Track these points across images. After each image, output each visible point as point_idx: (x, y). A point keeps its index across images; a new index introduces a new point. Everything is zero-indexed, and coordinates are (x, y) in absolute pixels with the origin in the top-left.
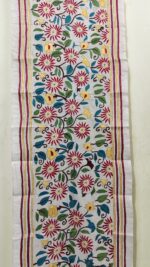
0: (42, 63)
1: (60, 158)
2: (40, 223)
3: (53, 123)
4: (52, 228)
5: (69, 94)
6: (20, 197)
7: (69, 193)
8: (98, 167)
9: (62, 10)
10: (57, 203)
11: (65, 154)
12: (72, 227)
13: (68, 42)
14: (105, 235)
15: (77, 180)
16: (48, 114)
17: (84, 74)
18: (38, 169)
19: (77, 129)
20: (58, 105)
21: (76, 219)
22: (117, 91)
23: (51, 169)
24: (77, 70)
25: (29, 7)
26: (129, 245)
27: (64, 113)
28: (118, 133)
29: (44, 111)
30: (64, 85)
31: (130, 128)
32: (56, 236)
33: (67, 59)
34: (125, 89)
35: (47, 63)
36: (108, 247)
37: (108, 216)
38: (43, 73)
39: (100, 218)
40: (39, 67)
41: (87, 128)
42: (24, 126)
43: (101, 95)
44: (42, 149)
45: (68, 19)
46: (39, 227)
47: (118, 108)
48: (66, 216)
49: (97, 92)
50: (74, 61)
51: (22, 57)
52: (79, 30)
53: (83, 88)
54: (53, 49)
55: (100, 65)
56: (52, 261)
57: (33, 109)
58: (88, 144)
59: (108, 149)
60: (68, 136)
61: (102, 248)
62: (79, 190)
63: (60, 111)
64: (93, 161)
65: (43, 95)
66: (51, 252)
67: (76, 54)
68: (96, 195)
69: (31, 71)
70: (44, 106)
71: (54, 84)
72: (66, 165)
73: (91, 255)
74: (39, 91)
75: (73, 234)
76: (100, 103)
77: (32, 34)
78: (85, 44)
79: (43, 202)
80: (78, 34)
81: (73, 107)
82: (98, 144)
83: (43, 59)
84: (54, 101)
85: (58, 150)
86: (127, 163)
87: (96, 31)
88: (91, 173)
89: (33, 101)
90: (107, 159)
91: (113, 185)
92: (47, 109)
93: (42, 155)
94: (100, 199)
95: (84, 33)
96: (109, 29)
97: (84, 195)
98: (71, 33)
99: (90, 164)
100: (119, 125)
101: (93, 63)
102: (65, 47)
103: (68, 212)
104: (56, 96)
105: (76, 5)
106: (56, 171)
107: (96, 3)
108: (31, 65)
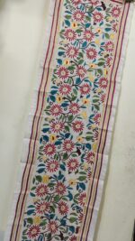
0: (59, 73)
1: (58, 143)
2: (35, 185)
3: (59, 117)
4: (42, 190)
5: (74, 99)
6: (25, 164)
7: (59, 169)
8: (83, 155)
9: (82, 37)
10: (50, 174)
11: (63, 141)
12: (56, 194)
13: (81, 62)
14: (79, 205)
15: (67, 161)
16: (56, 110)
17: (87, 86)
18: (41, 147)
19: (74, 124)
20: (65, 105)
21: (61, 188)
22: (109, 103)
23: (50, 150)
24: (84, 83)
25: (59, 31)
26: (95, 217)
27: (68, 111)
29: (54, 107)
30: (72, 91)
31: (113, 132)
32: (44, 197)
33: (78, 73)
34: (115, 103)
35: (63, 73)
36: (79, 214)
37: (84, 192)
38: (59, 80)
39: (78, 192)
40: (57, 76)
41: (82, 126)
42: (38, 115)
43: (97, 103)
44: (47, 134)
45: (85, 44)
46: (34, 188)
47: (107, 116)
48: (53, 184)
49: (94, 101)
50: (82, 75)
51: (47, 66)
52: (91, 53)
53: (85, 96)
54: (69, 65)
55: (101, 82)
56: (38, 214)
58: (80, 137)
59: (94, 144)
60: (67, 128)
61: (74, 214)
62: (67, 168)
63: (65, 110)
64: (81, 150)
65: (55, 95)
66: (38, 208)
67: (85, 71)
68: (78, 175)
69: (51, 77)
70: (55, 104)
71: (65, 90)
72: (62, 149)
73: (66, 217)
74: (53, 92)
75: (56, 198)
76: (95, 109)
77: (57, 51)
78: (93, 64)
79: (40, 171)
80: (89, 57)
81: (75, 108)
82: (88, 139)
83: (61, 70)
84: (63, 102)
85: (58, 137)
86: (106, 157)
87: (103, 57)
88: (78, 158)
89: (47, 99)
90: (92, 151)
91: (92, 170)
92: (57, 106)
93: (46, 138)
94: (80, 179)
95: (94, 56)
96: (113, 57)
97: (70, 173)
98: (85, 55)
99: (78, 152)
100: (105, 128)
101: (96, 80)
102: (78, 64)
103: (56, 182)
104: (64, 98)
105: (92, 35)
106: (54, 151)
107: (107, 36)
108: (51, 73)
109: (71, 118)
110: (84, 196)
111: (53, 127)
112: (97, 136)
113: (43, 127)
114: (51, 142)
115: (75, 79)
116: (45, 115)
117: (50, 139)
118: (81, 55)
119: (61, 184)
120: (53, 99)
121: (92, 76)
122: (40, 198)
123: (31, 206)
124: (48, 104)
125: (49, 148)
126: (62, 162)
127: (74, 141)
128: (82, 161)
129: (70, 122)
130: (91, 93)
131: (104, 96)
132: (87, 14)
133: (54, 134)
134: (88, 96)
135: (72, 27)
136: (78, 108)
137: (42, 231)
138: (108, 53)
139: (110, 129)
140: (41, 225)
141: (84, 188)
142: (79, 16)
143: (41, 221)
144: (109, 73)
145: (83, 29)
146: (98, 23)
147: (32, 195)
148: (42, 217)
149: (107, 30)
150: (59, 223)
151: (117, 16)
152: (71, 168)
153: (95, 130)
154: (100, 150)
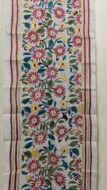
109: (50, 83)
110: (79, 161)
111: (33, 96)
112: (81, 96)
113: (22, 99)
114: (34, 112)
115: (47, 41)
116: (22, 86)
117: (33, 109)
118: (49, 15)
119: (53, 155)
120: (28, 66)
121: (64, 36)
122: (33, 175)
123: (25, 186)
124: (23, 73)
125: (33, 120)
126: (50, 130)
127: (59, 106)
128: (71, 126)
129: (50, 88)
130: (67, 54)
131: (80, 55)
133: (36, 104)
134: (64, 58)
136: (56, 71)
138: (76, 10)
144: (82, 30)
147: (24, 173)
152: (61, 136)
153: (77, 91)
154: (87, 111)
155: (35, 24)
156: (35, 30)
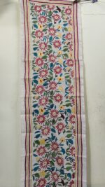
0: (37, 62)
1: (46, 113)
2: (35, 148)
3: (43, 94)
4: (42, 151)
5: (51, 79)
6: (25, 134)
7: (51, 132)
8: (67, 118)
9: (48, 34)
10: (45, 137)
11: (49, 111)
12: (52, 151)
13: (51, 52)
14: (71, 156)
15: (55, 125)
16: (40, 90)
17: (59, 68)
18: (35, 119)
19: (55, 97)
20: (45, 85)
21: (55, 146)
22: (78, 76)
23: (41, 119)
24: (56, 66)
25: (30, 33)
26: (84, 163)
27: (48, 89)
28: (78, 99)
29: (38, 88)
30: (49, 74)
31: (85, 96)
32: (44, 156)
33: (50, 60)
34: (81, 76)
35: (40, 62)
36: (72, 163)
37: (73, 146)
38: (37, 68)
39: (68, 147)
40: (35, 65)
41: (61, 97)
42: (27, 96)
43: (69, 79)
44: (37, 108)
45: (51, 39)
46: (35, 150)
47: (78, 86)
48: (49, 144)
49: (66, 77)
50: (54, 61)
51: (27, 59)
52: (57, 44)
53: (59, 75)
54: (43, 55)
55: (68, 63)
56: (42, 169)
57: (32, 87)
58: (61, 105)
59: (73, 108)
60: (50, 101)
61: (69, 164)
62: (57, 131)
63: (47, 88)
64: (64, 115)
65: (37, 79)
66: (41, 164)
67: (55, 57)
68: (66, 134)
69: (31, 67)
70: (38, 85)
71: (44, 74)
72: (50, 117)
73: (63, 167)
74: (35, 77)
75: (53, 155)
76: (68, 83)
77: (32, 47)
78: (60, 51)
79: (37, 137)
80: (56, 47)
81: (53, 86)
82: (67, 105)
83: (37, 60)
84: (43, 82)
85: (45, 109)
86: (83, 116)
87: (66, 45)
88: (63, 121)
89: (32, 83)
90: (72, 113)
91: (75, 128)
92: (40, 87)
93: (37, 111)
94: (68, 136)
95: (59, 46)
96: (73, 43)
97: (59, 133)
98: (53, 46)
99: (62, 116)
100: (78, 95)
101: (64, 62)
102: (49, 54)
103: (50, 143)
104: (44, 80)
105: (55, 31)
106: (44, 120)
107: (66, 29)
108: (31, 64)
109: (52, 93)
110: (73, 148)
111: (40, 102)
112: (73, 102)
113: (33, 104)
114: (41, 113)
115: (49, 64)
116: (33, 95)
117: (40, 111)
118: (50, 47)
119: (55, 143)
120: (36, 82)
121: (61, 60)
122: (41, 157)
123: (36, 164)
125: (40, 119)
126: (52, 126)
127: (58, 109)
128: (67, 123)
129: (52, 96)
130: (63, 72)
132: (48, 17)
133: (42, 107)
134: (61, 75)
135: (39, 28)
136: (56, 84)
137: (48, 181)
138: (69, 41)
139: (82, 95)
140: (46, 177)
141: (72, 143)
142: (43, 20)
143: (46, 174)
144: (73, 55)
145: (48, 28)
146: (57, 22)
147: (35, 155)
148: (46, 171)
149: (65, 25)
150: (59, 173)
151: (70, 14)
152: (60, 130)
153: (71, 98)
154: (78, 112)
155: (40, 53)
156: (41, 57)
